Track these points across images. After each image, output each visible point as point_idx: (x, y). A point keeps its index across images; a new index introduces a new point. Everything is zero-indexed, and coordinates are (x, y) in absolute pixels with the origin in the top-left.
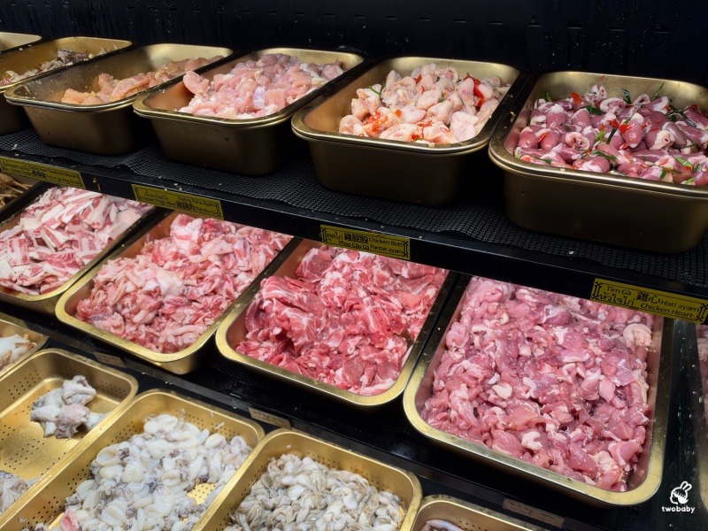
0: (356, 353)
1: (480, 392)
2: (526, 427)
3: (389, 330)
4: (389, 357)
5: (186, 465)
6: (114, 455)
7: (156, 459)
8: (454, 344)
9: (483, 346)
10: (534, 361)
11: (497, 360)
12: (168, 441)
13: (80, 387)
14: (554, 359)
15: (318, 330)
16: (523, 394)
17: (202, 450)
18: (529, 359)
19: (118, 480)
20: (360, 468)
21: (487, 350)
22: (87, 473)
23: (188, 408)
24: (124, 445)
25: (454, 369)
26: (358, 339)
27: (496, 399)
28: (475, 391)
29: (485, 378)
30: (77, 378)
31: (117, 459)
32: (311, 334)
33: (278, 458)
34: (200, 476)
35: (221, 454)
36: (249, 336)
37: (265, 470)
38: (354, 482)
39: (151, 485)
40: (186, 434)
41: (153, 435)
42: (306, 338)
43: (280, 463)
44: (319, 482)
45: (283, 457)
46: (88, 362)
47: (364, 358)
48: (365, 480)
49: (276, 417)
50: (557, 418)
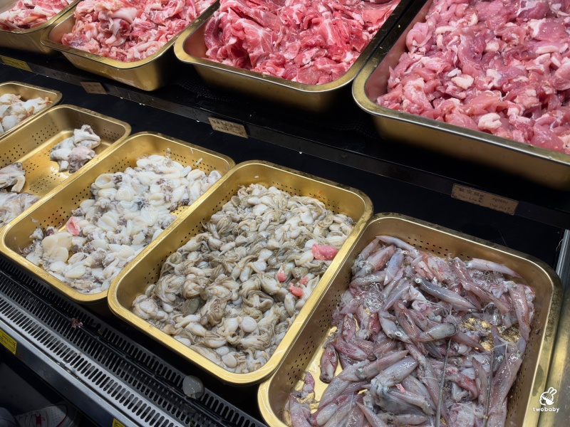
0: (312, 63)
1: (437, 85)
2: (485, 111)
3: (347, 43)
4: (345, 68)
5: (170, 190)
6: (109, 180)
7: (145, 186)
8: (414, 43)
9: (446, 42)
10: (502, 58)
11: (461, 54)
12: (157, 173)
13: (87, 134)
14: (524, 53)
15: (274, 43)
16: (486, 85)
17: (184, 181)
18: (496, 54)
19: (112, 198)
20: (318, 195)
21: (451, 45)
22: (89, 193)
23: (173, 147)
24: (118, 174)
25: (412, 67)
26: (314, 50)
27: (454, 90)
28: (432, 83)
29: (444, 71)
30: (84, 127)
31: (112, 183)
32: (267, 46)
33: (247, 185)
34: (182, 200)
35: (200, 183)
36: (208, 53)
37: (236, 194)
38: (312, 204)
39: (139, 203)
40: (170, 169)
41: (143, 169)
42: (262, 50)
43: (248, 189)
44: (281, 202)
45: (252, 185)
46: (92, 113)
47: (320, 67)
48: (322, 204)
49: (232, 124)
50: (521, 103)
